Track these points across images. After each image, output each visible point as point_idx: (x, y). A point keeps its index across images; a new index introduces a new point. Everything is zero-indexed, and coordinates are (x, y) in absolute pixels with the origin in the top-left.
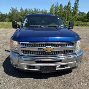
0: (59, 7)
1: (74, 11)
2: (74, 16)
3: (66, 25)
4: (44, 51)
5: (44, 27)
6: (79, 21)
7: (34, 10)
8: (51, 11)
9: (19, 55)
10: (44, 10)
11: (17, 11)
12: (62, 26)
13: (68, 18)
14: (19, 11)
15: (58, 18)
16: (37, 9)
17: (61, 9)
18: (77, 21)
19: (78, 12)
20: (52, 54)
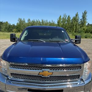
0: (67, 19)
1: (82, 23)
2: (83, 28)
3: (72, 40)
4: (39, 76)
5: (45, 42)
6: (88, 33)
7: (41, 21)
8: (58, 22)
9: (8, 79)
10: (51, 22)
11: (25, 22)
12: (67, 40)
13: (76, 30)
14: (26, 22)
15: (63, 32)
16: (44, 21)
17: (68, 21)
18: (86, 33)
19: (87, 24)
20: (50, 80)
